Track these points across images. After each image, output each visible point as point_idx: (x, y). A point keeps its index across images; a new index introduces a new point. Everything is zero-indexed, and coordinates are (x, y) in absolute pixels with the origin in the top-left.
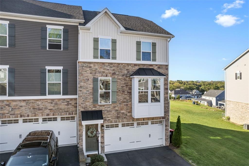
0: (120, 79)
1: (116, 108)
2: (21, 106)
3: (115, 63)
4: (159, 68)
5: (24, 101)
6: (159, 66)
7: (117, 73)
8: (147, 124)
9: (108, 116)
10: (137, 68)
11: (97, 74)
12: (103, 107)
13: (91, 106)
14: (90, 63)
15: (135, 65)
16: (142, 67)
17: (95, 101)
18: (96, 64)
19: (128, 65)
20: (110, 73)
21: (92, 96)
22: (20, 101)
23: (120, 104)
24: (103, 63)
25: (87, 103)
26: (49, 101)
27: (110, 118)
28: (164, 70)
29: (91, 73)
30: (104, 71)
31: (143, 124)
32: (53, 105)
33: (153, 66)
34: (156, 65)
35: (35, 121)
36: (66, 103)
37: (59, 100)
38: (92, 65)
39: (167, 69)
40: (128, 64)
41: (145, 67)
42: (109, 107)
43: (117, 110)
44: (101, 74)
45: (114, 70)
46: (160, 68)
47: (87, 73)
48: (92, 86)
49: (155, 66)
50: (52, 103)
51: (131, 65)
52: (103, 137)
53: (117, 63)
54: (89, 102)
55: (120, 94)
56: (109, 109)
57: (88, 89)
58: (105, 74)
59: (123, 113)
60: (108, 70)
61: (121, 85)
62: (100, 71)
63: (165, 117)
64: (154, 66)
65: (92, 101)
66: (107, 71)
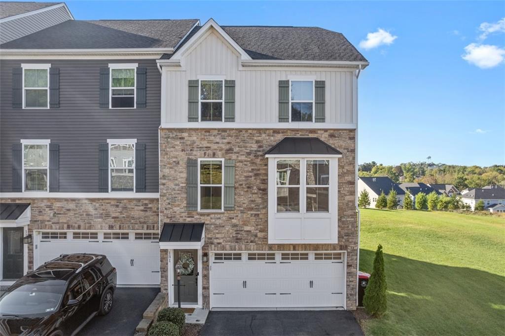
0: (241, 162)
1: (234, 221)
2: (69, 210)
3: (233, 129)
4: (332, 136)
5: (73, 200)
6: (332, 131)
7: (236, 149)
8: (305, 257)
9: (218, 236)
10: (280, 137)
11: (194, 153)
12: (206, 217)
13: (183, 215)
14: (181, 130)
15: (276, 131)
16: (290, 135)
17: (191, 204)
18: (193, 133)
19: (260, 133)
20: (221, 150)
21: (185, 196)
22: (66, 200)
23: (242, 212)
24: (208, 131)
25: (175, 209)
26: (113, 202)
27: (221, 241)
28: (344, 141)
29: (183, 150)
30: (208, 145)
31: (295, 257)
32: (119, 209)
33: (317, 133)
34: (326, 130)
35: (91, 238)
36: (142, 208)
37: (130, 200)
38: (185, 135)
39: (353, 138)
40: (260, 131)
41: (298, 136)
42: (219, 218)
43: (235, 226)
44: (203, 152)
45: (229, 143)
46: (335, 137)
47: (176, 151)
48: (184, 175)
49: (323, 132)
50: (117, 206)
51: (268, 132)
52: (206, 277)
53: (236, 129)
54: (179, 205)
55: (242, 193)
56: (218, 222)
57: (177, 182)
58: (210, 152)
59: (248, 231)
60: (217, 143)
61: (245, 174)
62: (201, 146)
63: (346, 246)
64: (319, 132)
65: (184, 204)
66: (215, 146)
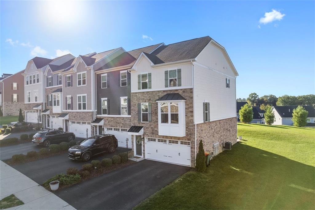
0: (153, 104)
1: (152, 126)
3: (150, 92)
6: (184, 90)
7: (152, 99)
9: (147, 131)
11: (140, 101)
12: (144, 125)
13: (137, 123)
14: (136, 93)
15: (164, 91)
17: (139, 120)
18: (139, 94)
19: (159, 92)
20: (147, 100)
21: (137, 116)
23: (154, 123)
24: (143, 92)
25: (135, 121)
27: (148, 133)
29: (137, 100)
34: (181, 90)
35: (118, 130)
38: (137, 94)
39: (192, 92)
42: (147, 125)
43: (152, 128)
44: (142, 101)
45: (150, 97)
47: (135, 100)
48: (137, 109)
51: (161, 92)
52: (144, 146)
53: (152, 91)
55: (154, 115)
57: (135, 111)
58: (144, 100)
59: (156, 130)
60: (146, 97)
61: (155, 108)
62: (142, 98)
63: (190, 139)
64: (179, 90)
65: (137, 120)
